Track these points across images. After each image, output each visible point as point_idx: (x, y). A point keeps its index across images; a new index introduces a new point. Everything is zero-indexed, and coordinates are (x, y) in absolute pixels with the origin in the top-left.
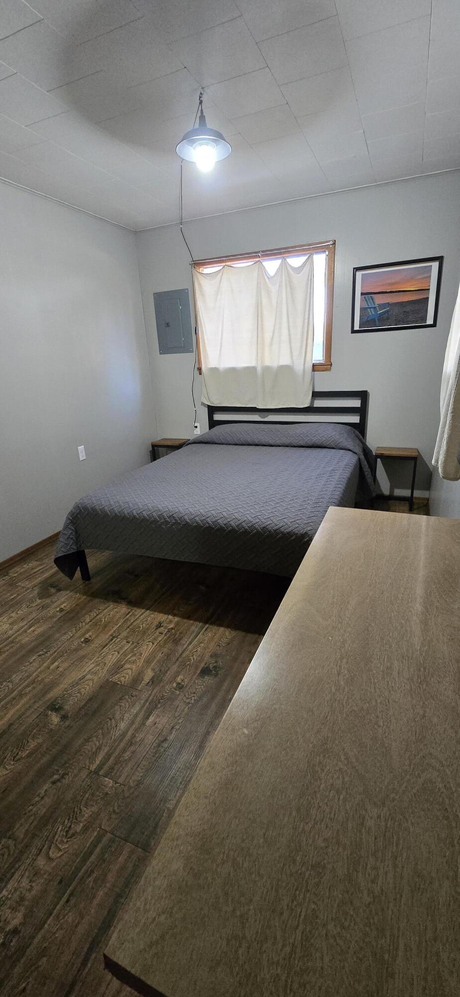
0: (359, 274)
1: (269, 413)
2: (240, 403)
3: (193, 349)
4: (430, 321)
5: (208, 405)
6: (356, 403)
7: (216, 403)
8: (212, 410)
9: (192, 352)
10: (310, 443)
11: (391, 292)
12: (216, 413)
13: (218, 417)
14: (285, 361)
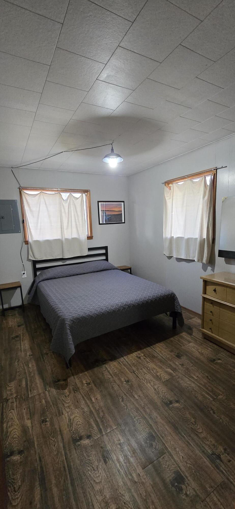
0: (100, 203)
1: (67, 260)
2: (52, 257)
3: (20, 231)
4: (123, 221)
5: (33, 260)
6: (103, 251)
7: (39, 258)
8: (35, 263)
9: (20, 232)
10: (101, 269)
11: (111, 211)
12: (36, 264)
13: (38, 266)
14: (75, 236)
